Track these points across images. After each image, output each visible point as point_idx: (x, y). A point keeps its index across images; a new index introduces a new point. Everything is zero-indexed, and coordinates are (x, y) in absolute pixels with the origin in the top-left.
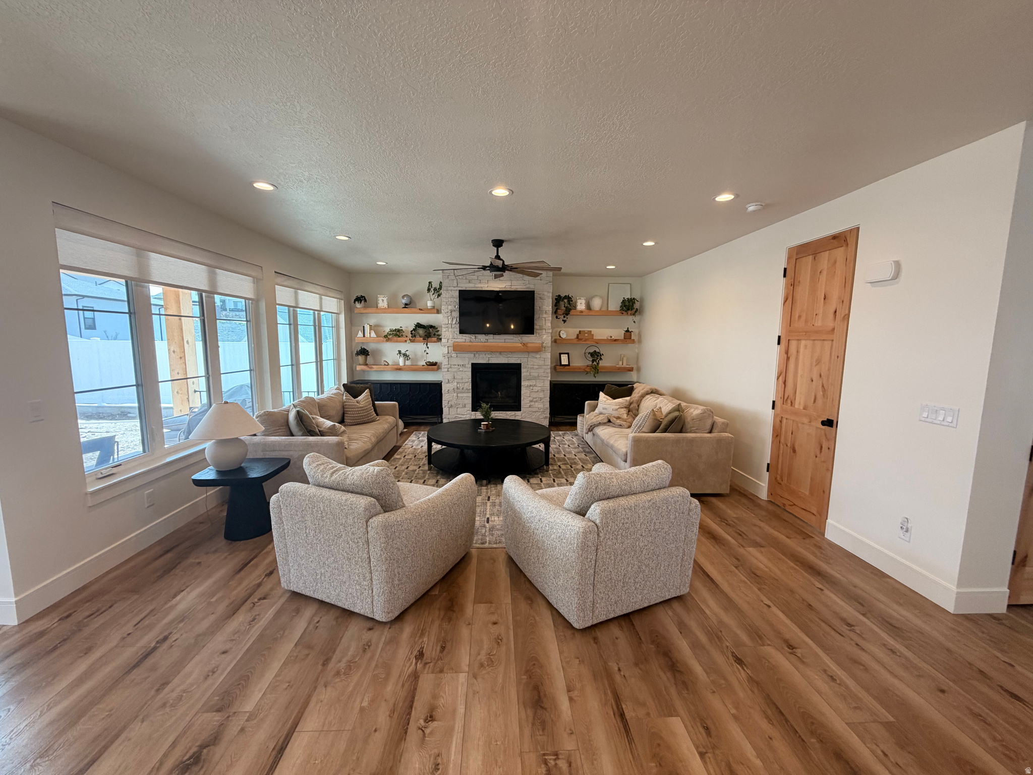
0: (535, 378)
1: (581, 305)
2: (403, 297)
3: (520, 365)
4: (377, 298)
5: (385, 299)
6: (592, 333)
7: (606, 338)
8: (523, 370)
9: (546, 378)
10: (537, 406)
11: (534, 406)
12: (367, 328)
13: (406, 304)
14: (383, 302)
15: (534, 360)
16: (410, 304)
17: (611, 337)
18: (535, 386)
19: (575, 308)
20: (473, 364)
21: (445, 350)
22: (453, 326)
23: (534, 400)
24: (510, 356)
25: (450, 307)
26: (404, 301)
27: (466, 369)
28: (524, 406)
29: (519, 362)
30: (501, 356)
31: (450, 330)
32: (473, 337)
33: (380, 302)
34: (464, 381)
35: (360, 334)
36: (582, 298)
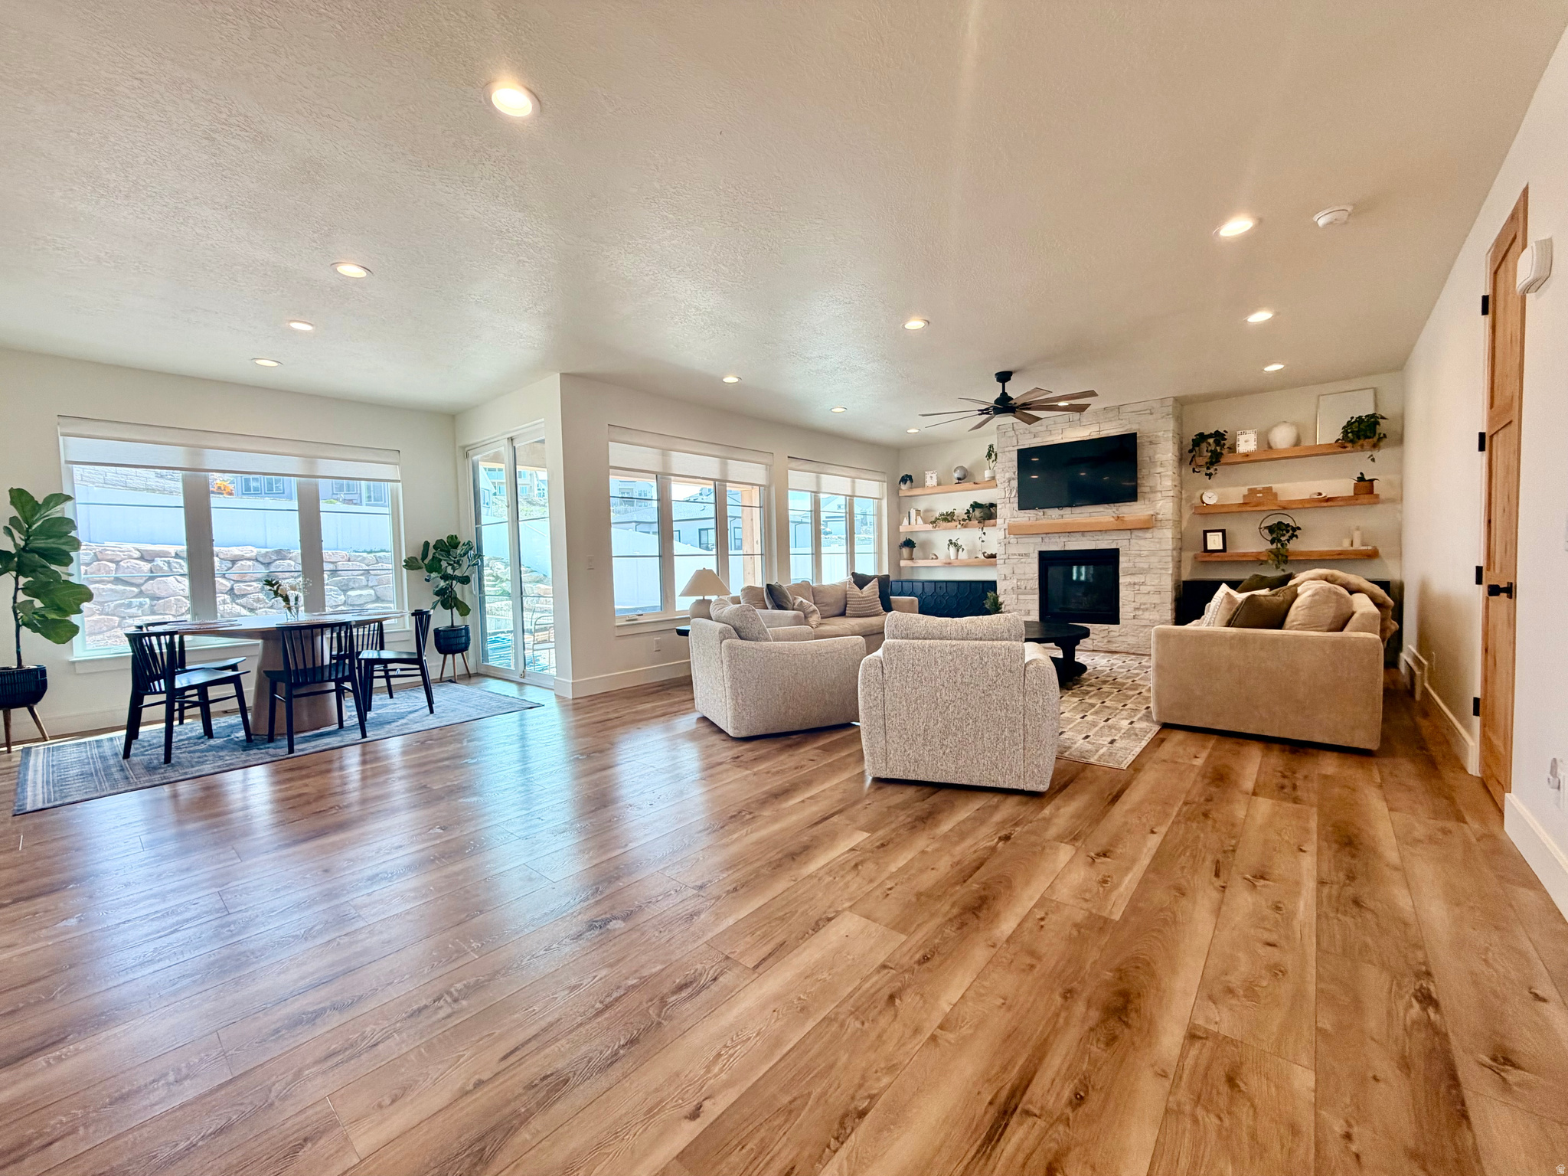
0: (1142, 572)
1: (1247, 443)
2: (955, 471)
3: (1117, 551)
4: (924, 474)
5: (934, 476)
6: (1274, 491)
7: (1308, 497)
8: (1121, 559)
9: (1163, 571)
10: (1147, 617)
11: (1142, 617)
12: (913, 513)
13: (959, 479)
14: (931, 480)
15: (1142, 542)
16: (964, 478)
17: (1320, 494)
18: (1143, 583)
19: (1233, 449)
20: (1041, 553)
21: (1001, 535)
22: (1012, 500)
23: (1142, 607)
24: (1100, 538)
25: (1007, 475)
26: (956, 475)
27: (1029, 560)
28: (1125, 617)
29: (1113, 546)
30: (1084, 539)
31: (1008, 505)
32: (1040, 513)
33: (928, 479)
34: (1027, 577)
35: (906, 521)
36: (1248, 432)
